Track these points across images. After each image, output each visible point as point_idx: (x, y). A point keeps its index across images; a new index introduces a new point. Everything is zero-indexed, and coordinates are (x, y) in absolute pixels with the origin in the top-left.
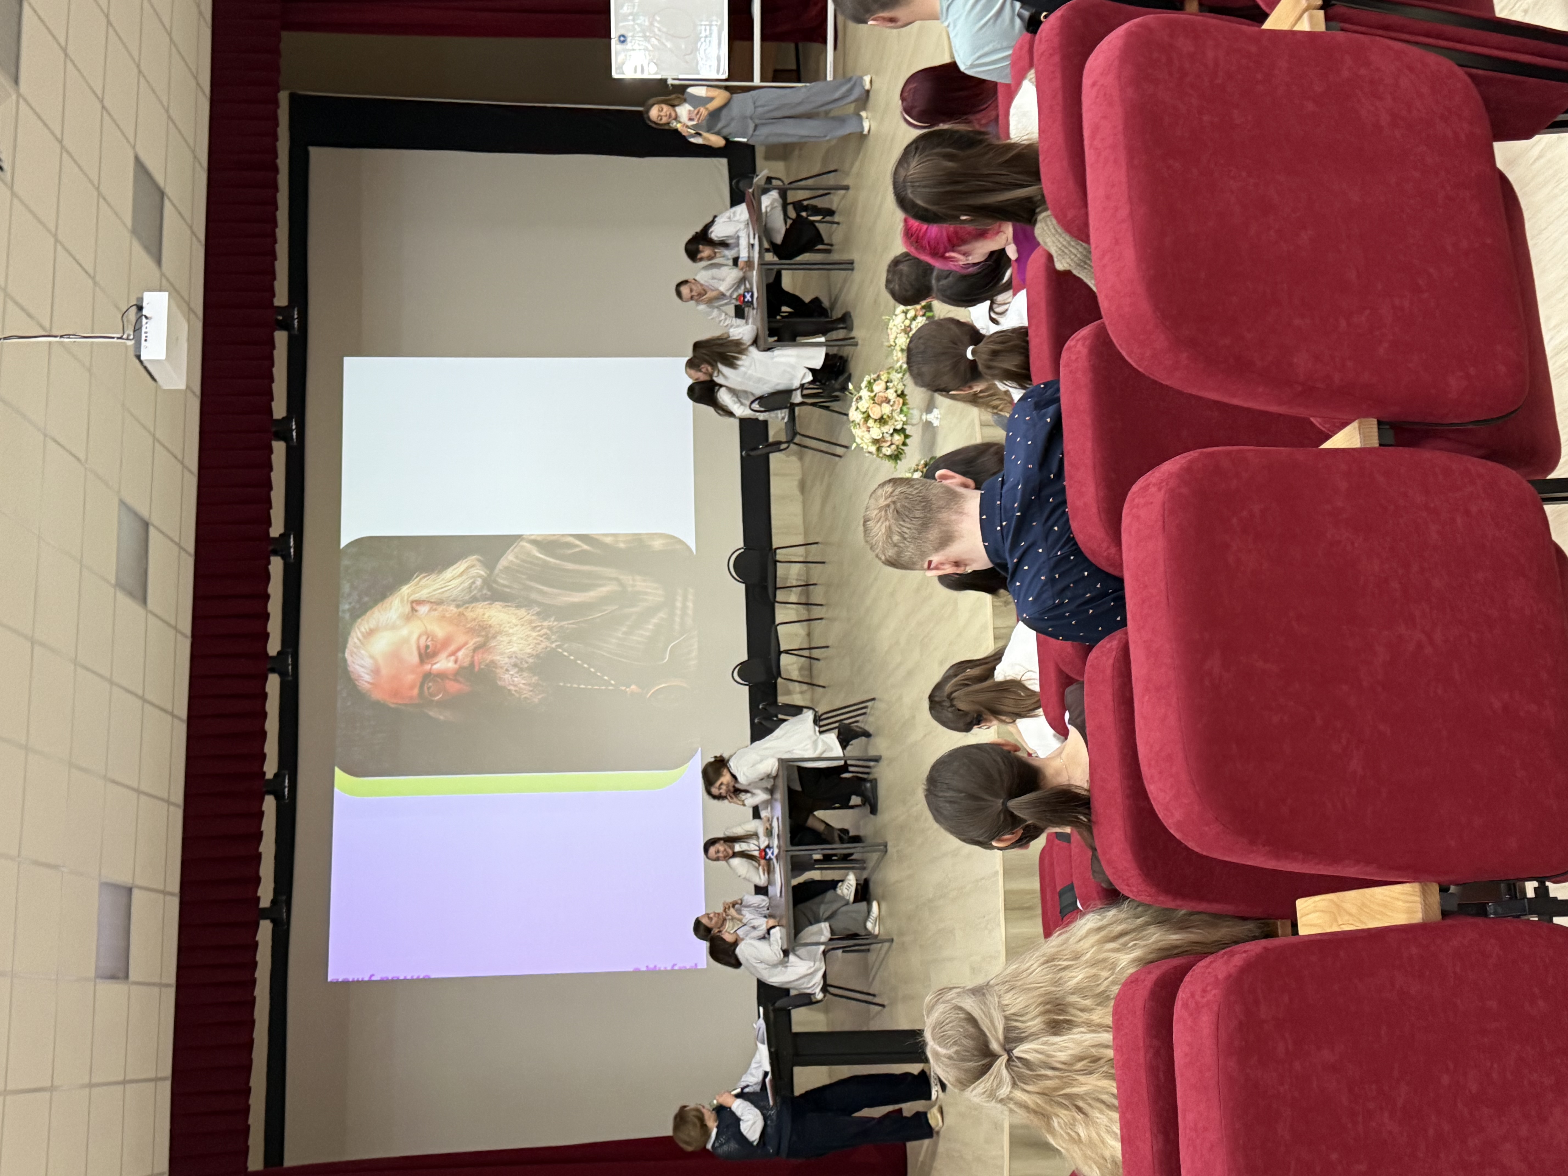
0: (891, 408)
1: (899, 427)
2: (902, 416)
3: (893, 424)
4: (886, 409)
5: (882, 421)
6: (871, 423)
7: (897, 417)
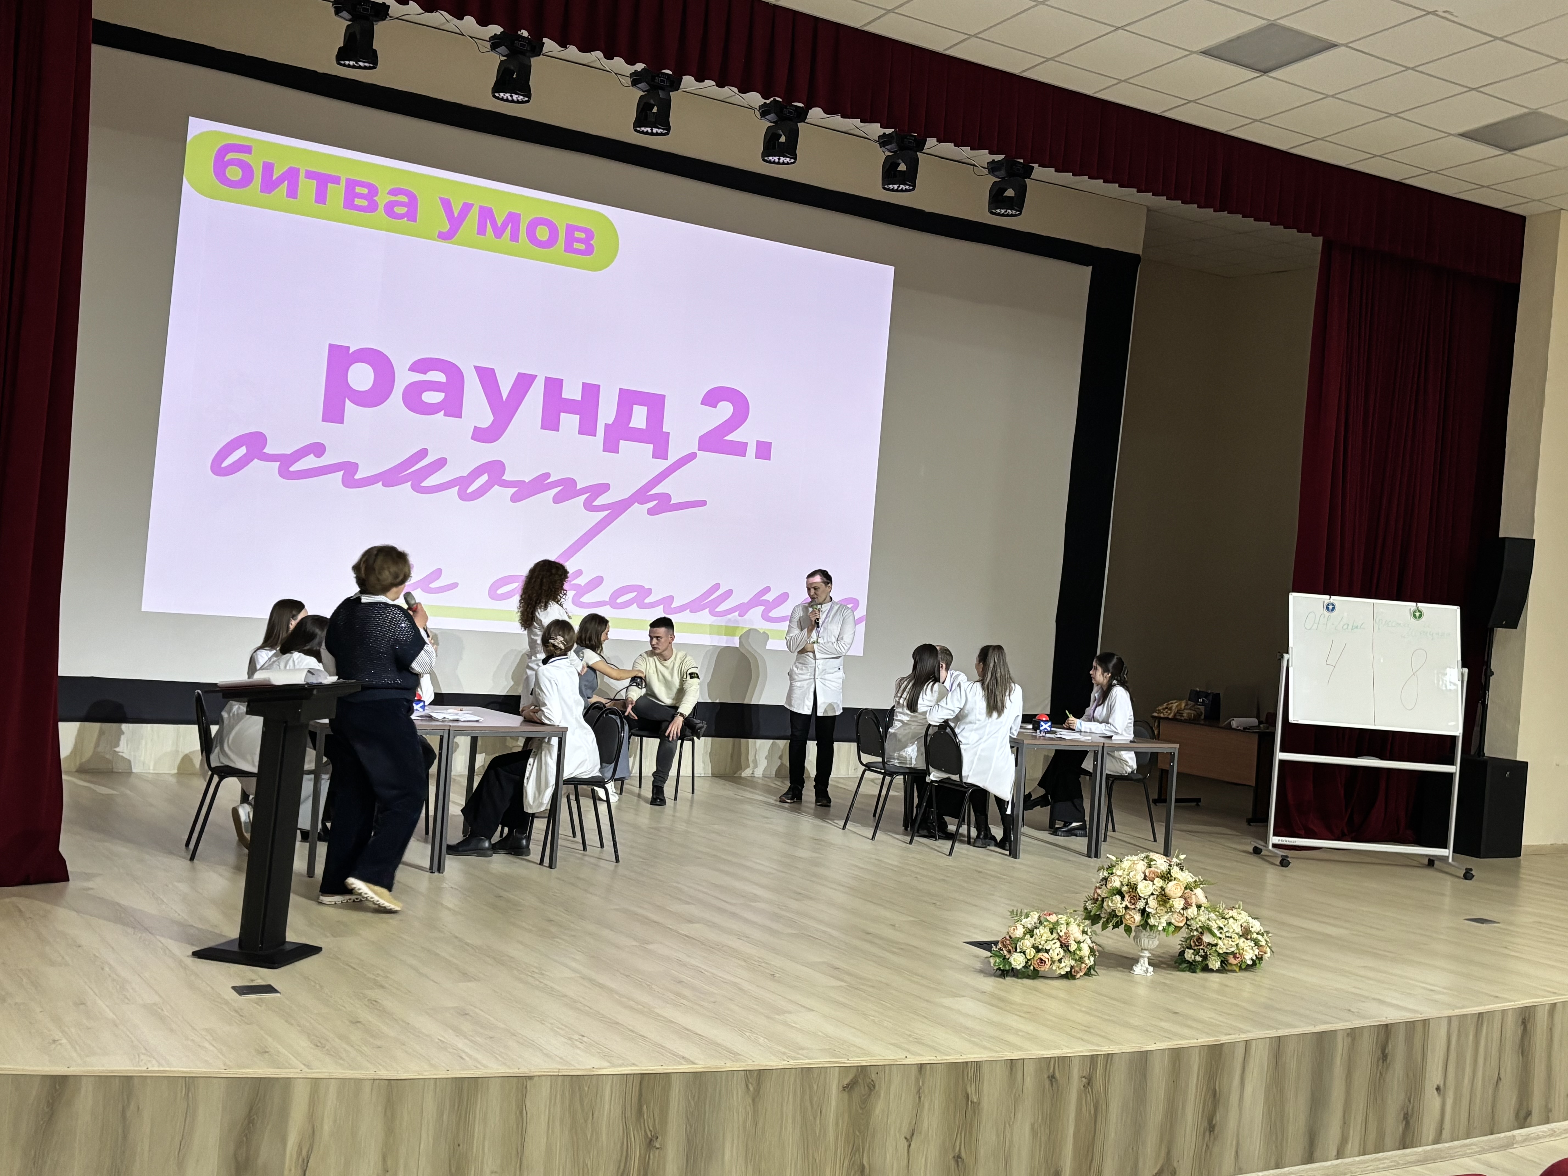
0: (1178, 911)
1: (1152, 921)
2: (1165, 924)
3: (1157, 913)
4: (1178, 904)
5: (1164, 898)
6: (1159, 883)
7: (1166, 917)
